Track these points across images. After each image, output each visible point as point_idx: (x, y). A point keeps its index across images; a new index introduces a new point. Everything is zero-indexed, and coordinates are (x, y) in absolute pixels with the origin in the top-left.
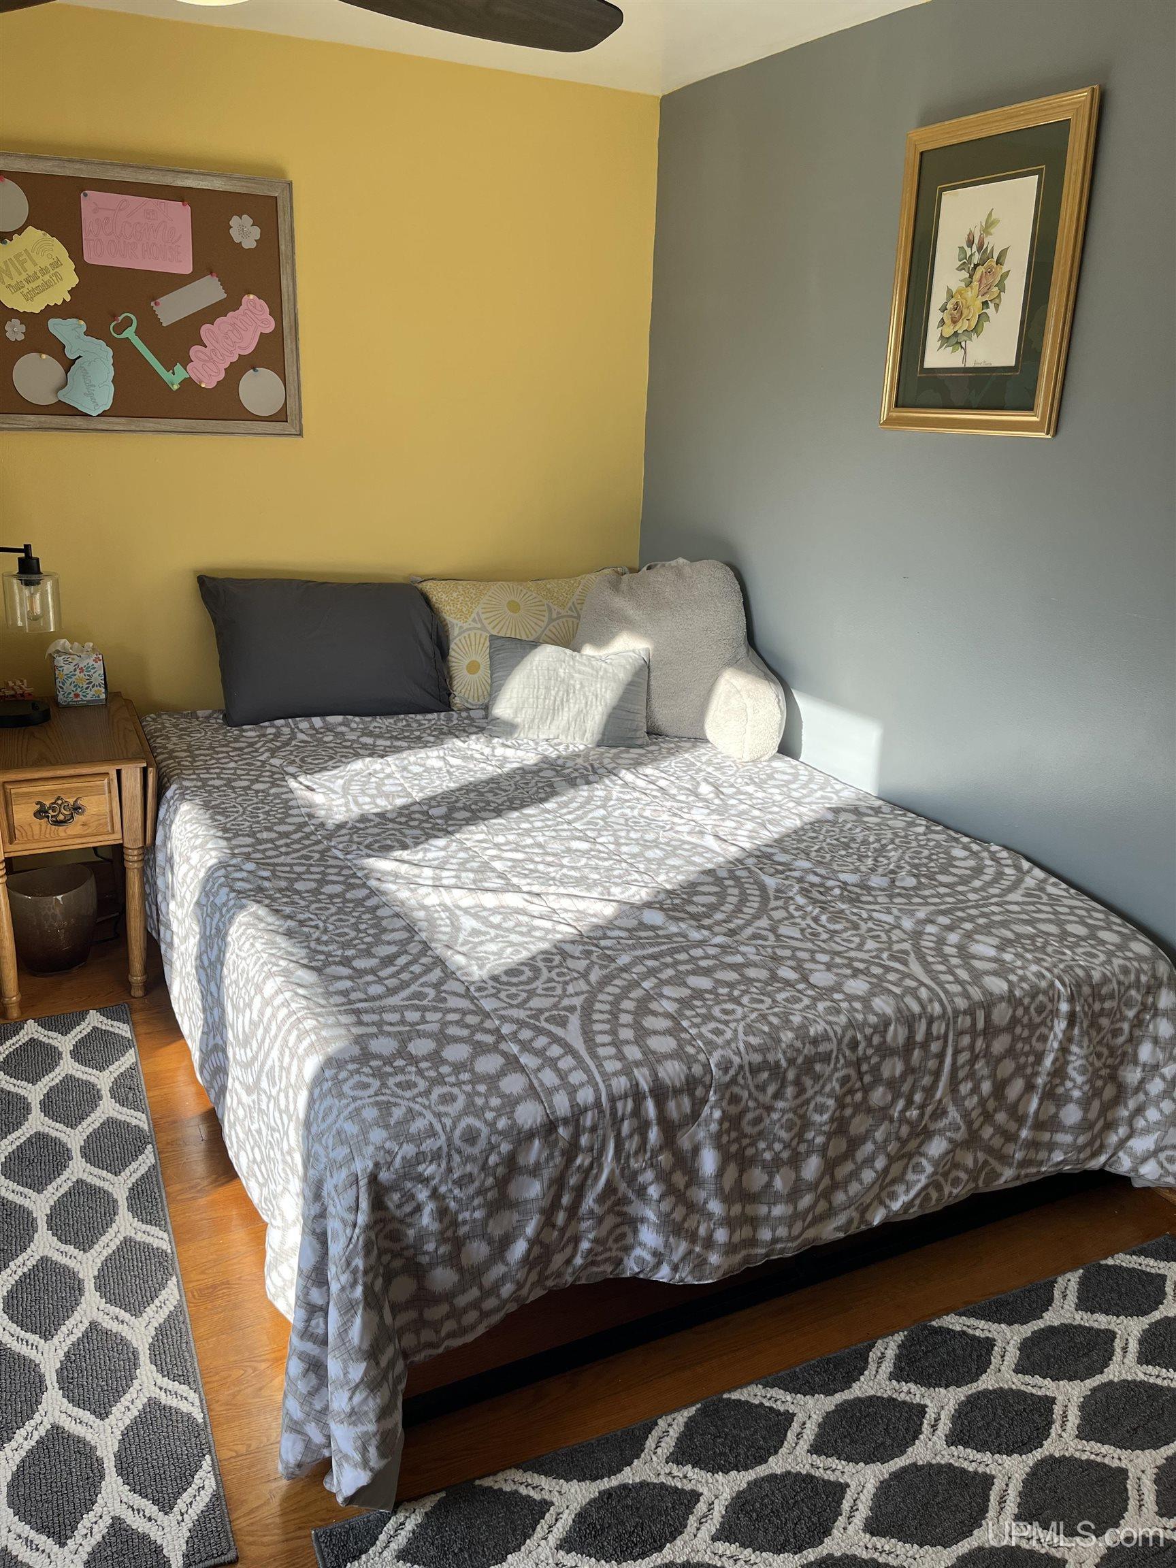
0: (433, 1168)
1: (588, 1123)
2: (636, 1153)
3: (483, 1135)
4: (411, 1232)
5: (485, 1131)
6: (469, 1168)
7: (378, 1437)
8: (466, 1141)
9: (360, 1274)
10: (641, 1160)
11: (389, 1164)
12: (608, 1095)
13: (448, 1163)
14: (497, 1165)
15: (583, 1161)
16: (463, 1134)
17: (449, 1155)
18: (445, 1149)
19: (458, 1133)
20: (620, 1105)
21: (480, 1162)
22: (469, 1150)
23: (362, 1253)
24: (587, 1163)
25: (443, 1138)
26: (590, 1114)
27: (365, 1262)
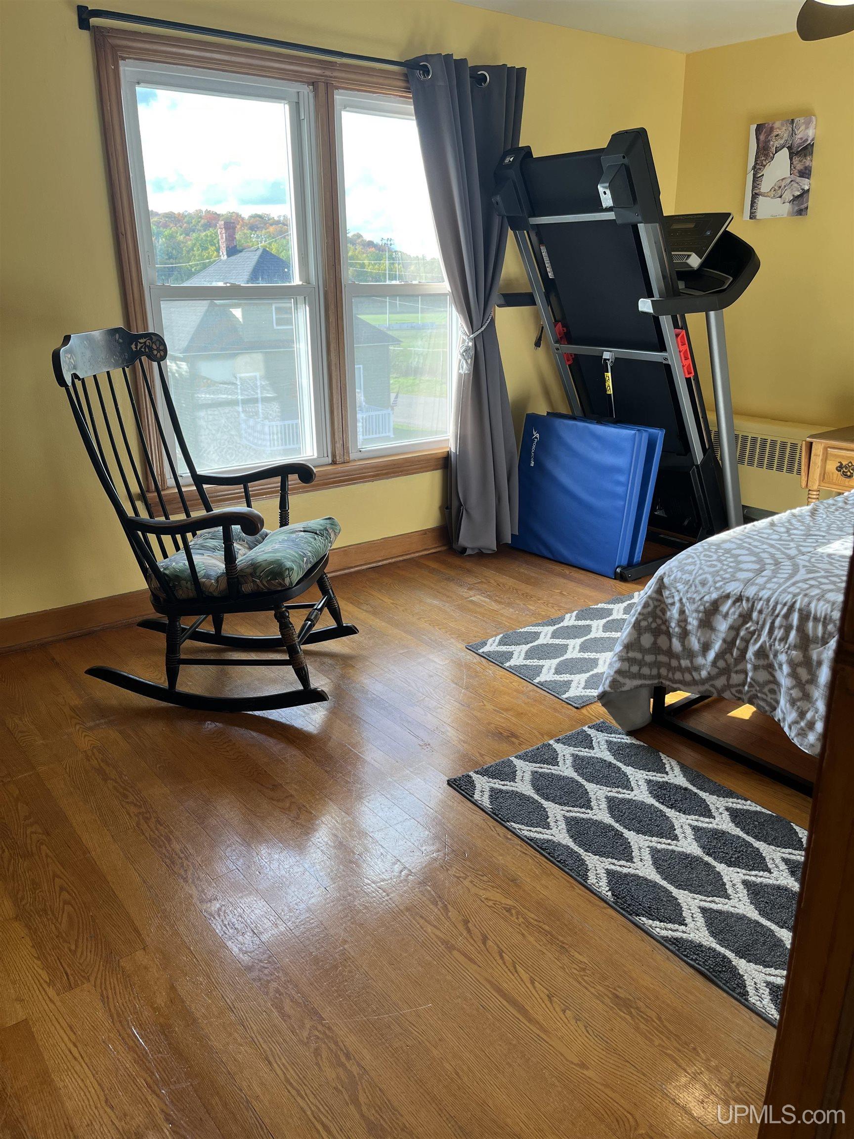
0: (682, 586)
1: (759, 607)
2: (781, 640)
3: (708, 585)
4: (669, 613)
5: (711, 583)
6: (695, 596)
7: (612, 678)
8: (701, 583)
9: (637, 613)
10: (782, 645)
11: (669, 576)
12: (776, 599)
13: (689, 588)
14: (707, 602)
15: (750, 626)
16: (701, 580)
17: (691, 586)
18: (691, 582)
19: (699, 578)
20: (779, 607)
21: (701, 596)
22: (699, 588)
23: (642, 605)
24: (752, 628)
25: (693, 577)
26: (761, 602)
27: (641, 610)
